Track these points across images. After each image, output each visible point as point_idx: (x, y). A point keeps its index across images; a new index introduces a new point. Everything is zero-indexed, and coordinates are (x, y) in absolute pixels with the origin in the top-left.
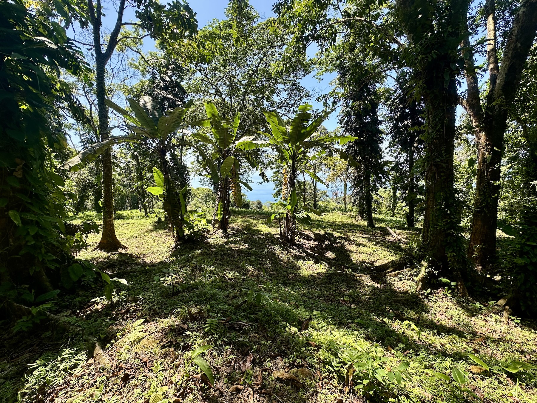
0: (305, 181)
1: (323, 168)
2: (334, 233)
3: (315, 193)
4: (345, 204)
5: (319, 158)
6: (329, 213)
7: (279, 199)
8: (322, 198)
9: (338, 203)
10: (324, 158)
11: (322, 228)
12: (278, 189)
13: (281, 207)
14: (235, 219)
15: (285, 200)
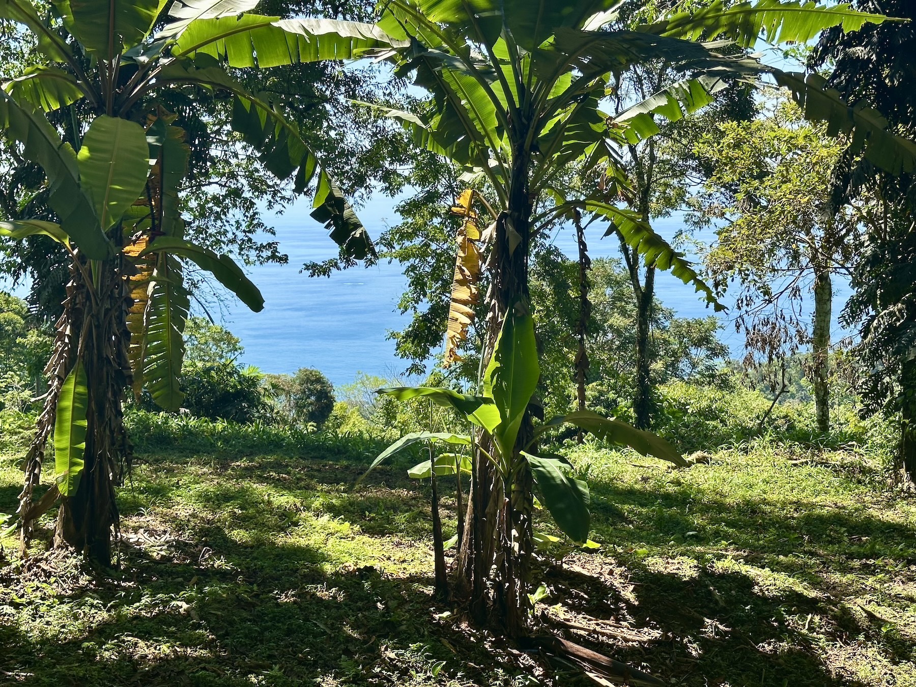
0: (585, 262)
1: (695, 185)
2: (752, 571)
3: (643, 331)
4: (823, 403)
5: (667, 132)
6: (721, 454)
7: (429, 363)
8: (684, 365)
9: (777, 391)
10: (696, 131)
11: (683, 540)
12: (424, 307)
13: (442, 413)
14: (163, 479)
15: (470, 369)
